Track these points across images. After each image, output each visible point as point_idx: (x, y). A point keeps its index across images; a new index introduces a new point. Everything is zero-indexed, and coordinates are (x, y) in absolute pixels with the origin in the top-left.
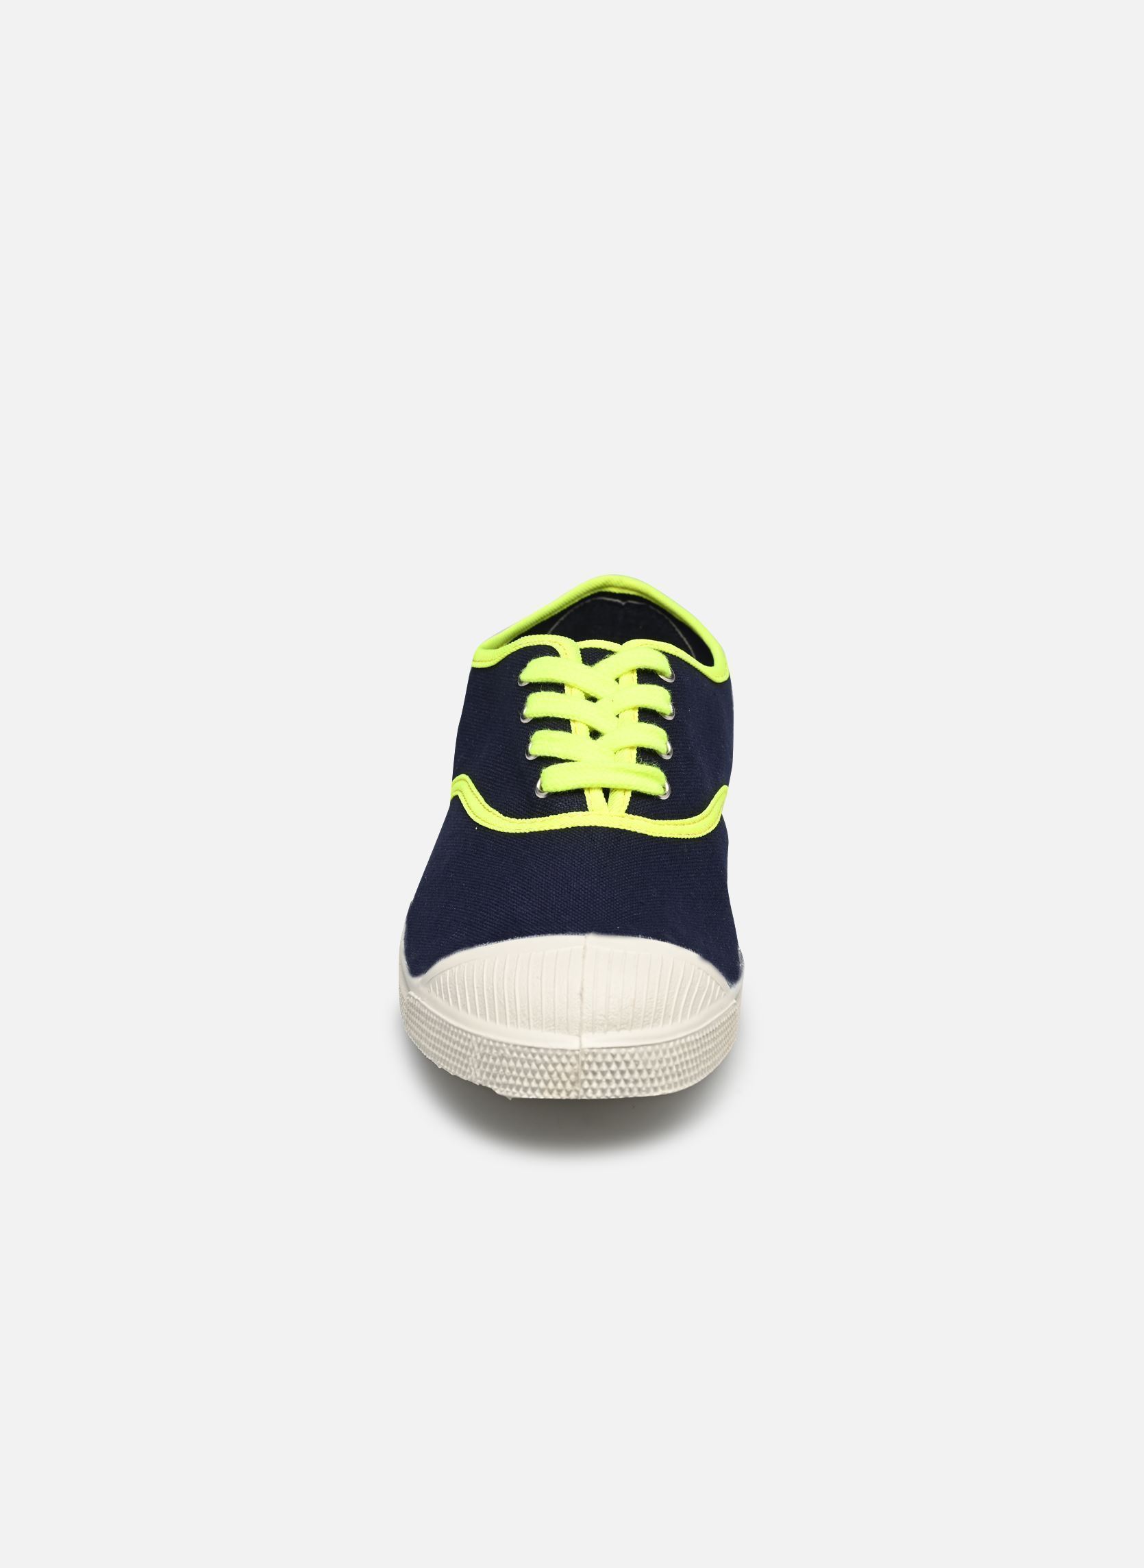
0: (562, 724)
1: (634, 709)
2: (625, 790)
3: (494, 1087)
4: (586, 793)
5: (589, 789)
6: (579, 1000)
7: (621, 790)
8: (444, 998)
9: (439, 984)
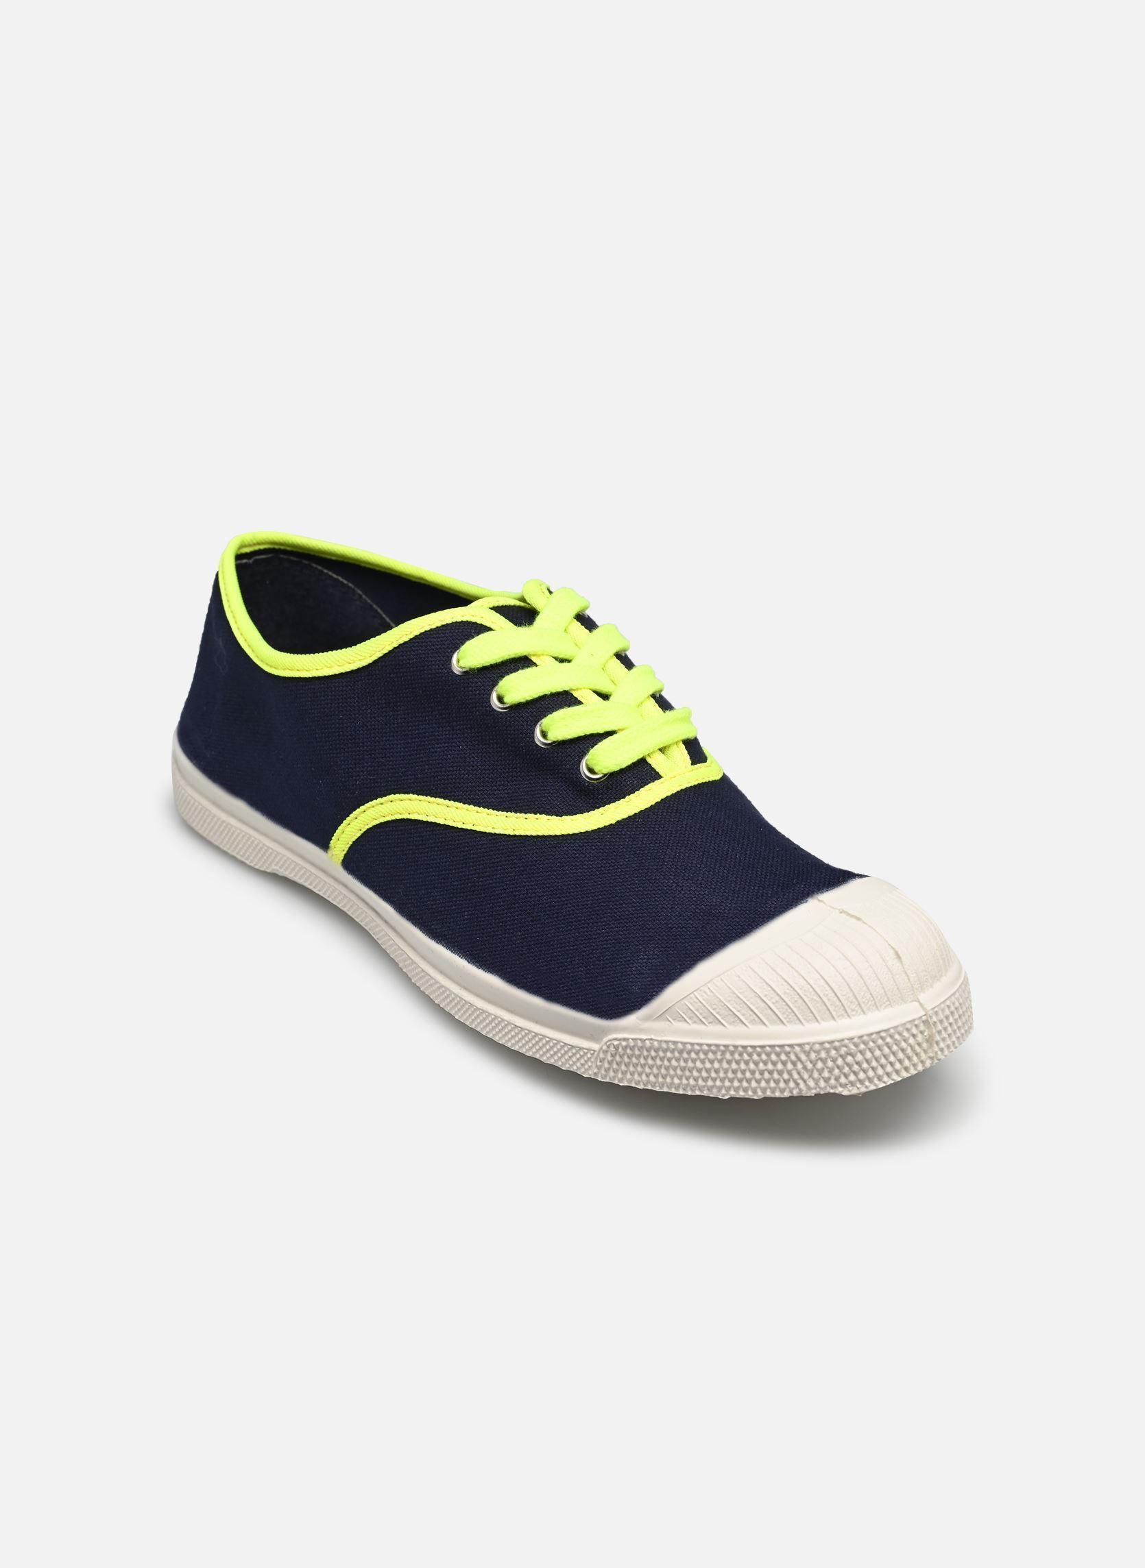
0: (565, 699)
1: (612, 657)
2: (677, 743)
3: (839, 1090)
4: (649, 760)
5: (649, 755)
6: (899, 964)
7: (673, 744)
8: (710, 1023)
9: (690, 1012)
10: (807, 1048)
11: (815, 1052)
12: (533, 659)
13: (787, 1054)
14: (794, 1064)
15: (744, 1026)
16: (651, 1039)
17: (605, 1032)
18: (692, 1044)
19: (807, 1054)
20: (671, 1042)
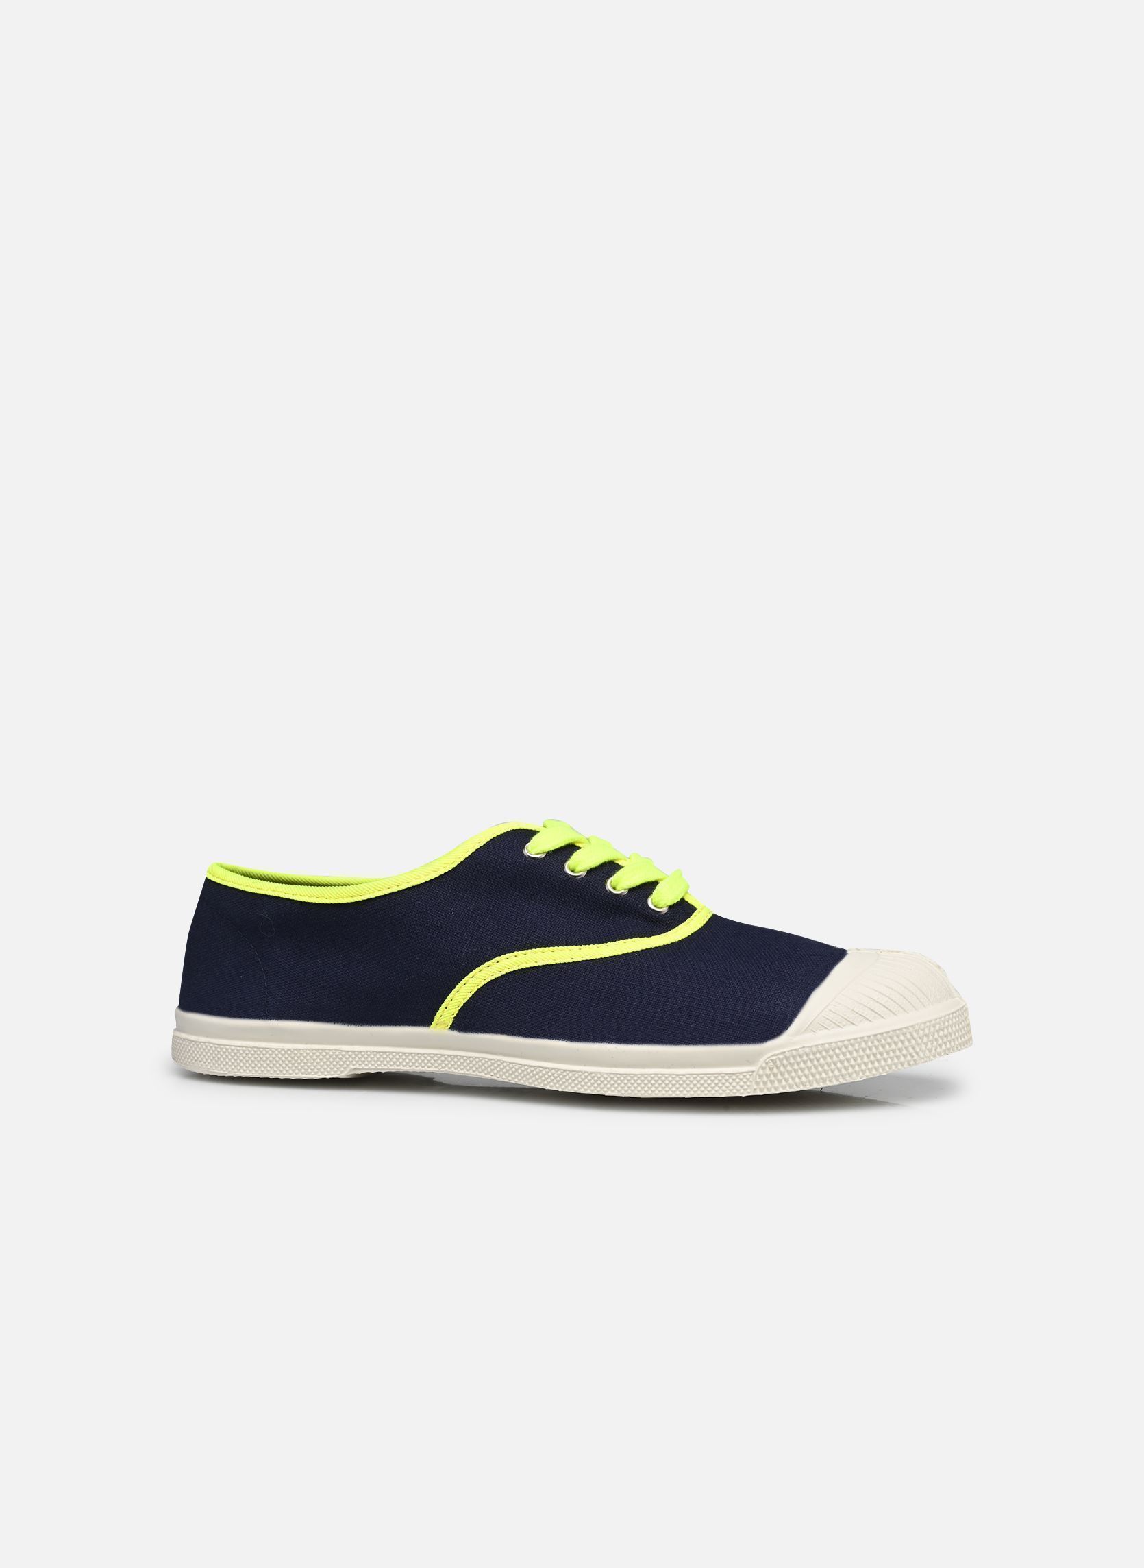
0: (613, 866)
4: (684, 900)
5: (682, 897)
8: (845, 1025)
9: (828, 1021)
10: (917, 1027)
11: (922, 1030)
12: (577, 845)
13: (904, 1034)
14: (909, 1041)
15: (868, 1022)
16: (804, 1047)
17: (761, 1054)
18: (836, 1042)
19: (917, 1031)
20: (819, 1045)
